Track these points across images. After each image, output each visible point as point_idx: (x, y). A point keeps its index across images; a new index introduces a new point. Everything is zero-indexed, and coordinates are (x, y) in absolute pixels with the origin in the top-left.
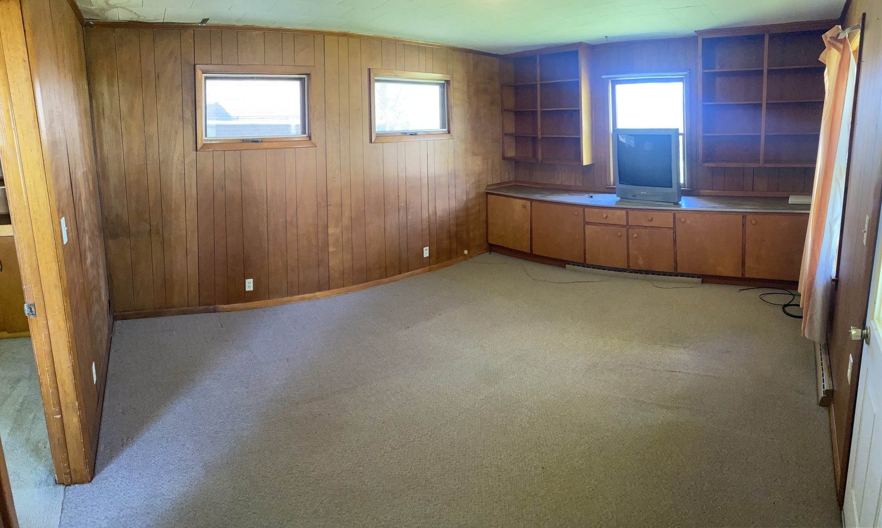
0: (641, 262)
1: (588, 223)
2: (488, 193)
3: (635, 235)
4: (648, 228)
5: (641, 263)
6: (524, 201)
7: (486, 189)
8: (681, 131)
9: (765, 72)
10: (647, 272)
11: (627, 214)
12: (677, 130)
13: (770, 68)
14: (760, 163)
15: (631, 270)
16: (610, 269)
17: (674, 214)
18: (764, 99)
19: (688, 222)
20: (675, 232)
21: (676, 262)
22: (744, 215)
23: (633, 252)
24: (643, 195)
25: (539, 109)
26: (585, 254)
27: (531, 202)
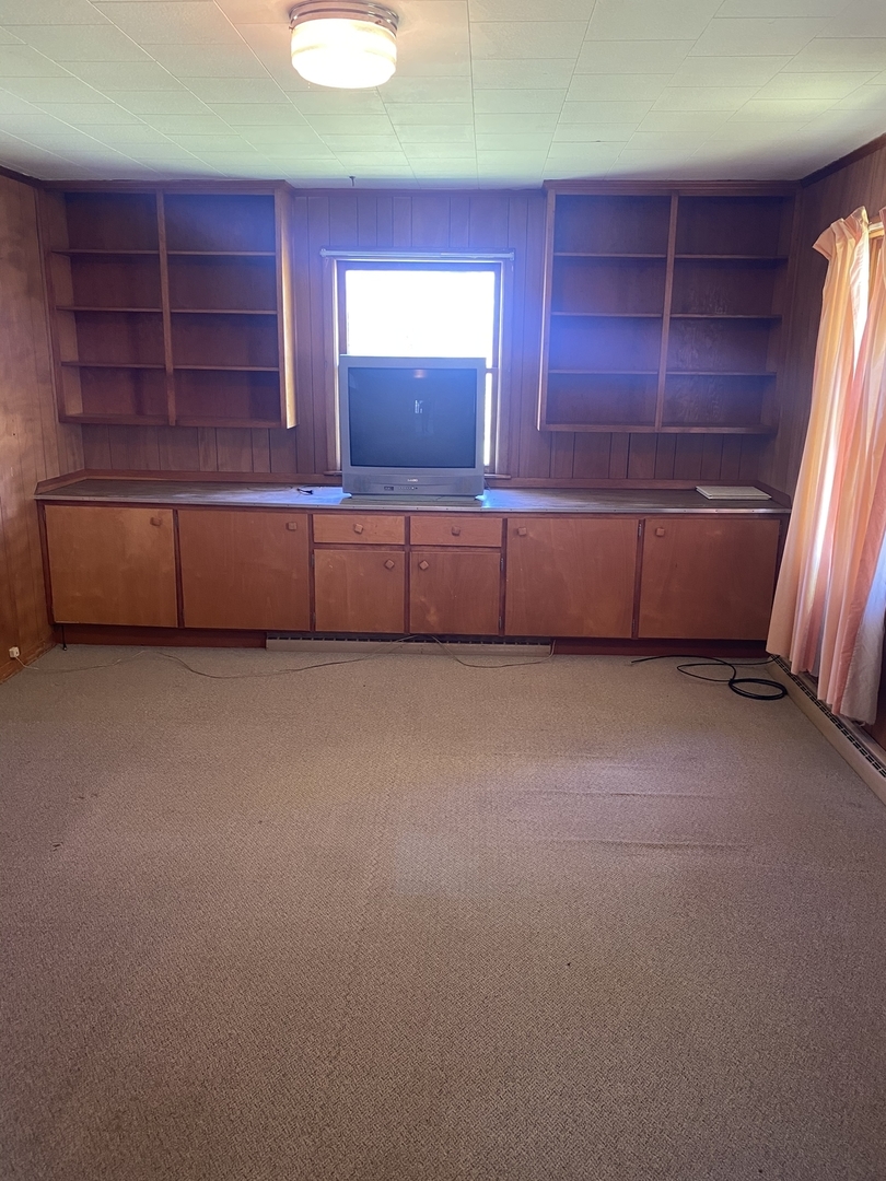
0: (433, 618)
1: (322, 545)
2: (41, 504)
3: (424, 565)
4: (450, 549)
5: (433, 620)
6: (155, 512)
7: (36, 494)
8: (489, 365)
9: (670, 261)
10: (443, 638)
11: (408, 522)
12: (483, 360)
13: (678, 256)
14: (657, 424)
15: (412, 635)
16: (363, 637)
17: (505, 522)
18: (667, 311)
19: (531, 535)
20: (504, 556)
21: (503, 614)
22: (642, 519)
23: (417, 598)
24: (413, 485)
25: (166, 309)
26: (313, 610)
27: (176, 513)
